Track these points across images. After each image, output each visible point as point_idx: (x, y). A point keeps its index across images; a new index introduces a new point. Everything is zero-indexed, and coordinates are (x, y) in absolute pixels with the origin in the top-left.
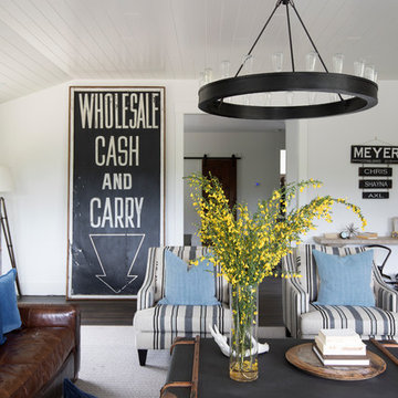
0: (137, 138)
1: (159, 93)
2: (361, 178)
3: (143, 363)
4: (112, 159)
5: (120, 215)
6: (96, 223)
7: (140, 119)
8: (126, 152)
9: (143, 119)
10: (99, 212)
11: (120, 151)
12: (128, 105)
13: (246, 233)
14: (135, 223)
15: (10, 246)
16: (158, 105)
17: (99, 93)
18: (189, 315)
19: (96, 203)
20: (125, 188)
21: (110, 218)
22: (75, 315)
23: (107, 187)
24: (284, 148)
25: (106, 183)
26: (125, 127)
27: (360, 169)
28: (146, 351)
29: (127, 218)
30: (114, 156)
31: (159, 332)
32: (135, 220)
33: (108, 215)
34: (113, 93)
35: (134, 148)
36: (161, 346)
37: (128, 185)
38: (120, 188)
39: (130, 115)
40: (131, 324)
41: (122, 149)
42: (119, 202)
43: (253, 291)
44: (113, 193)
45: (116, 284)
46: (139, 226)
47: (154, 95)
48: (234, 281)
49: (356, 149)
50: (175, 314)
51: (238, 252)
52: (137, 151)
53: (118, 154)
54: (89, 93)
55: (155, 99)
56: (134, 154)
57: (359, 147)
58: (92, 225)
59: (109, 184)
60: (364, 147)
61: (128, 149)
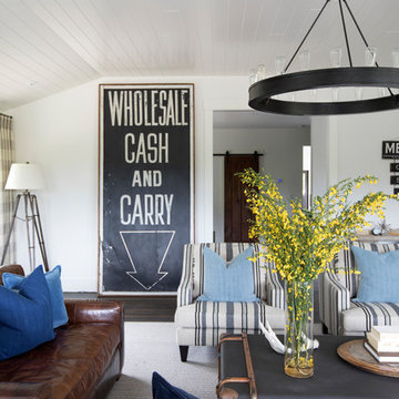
0: (167, 135)
1: (188, 90)
2: (393, 174)
3: (184, 359)
4: (141, 156)
5: (150, 212)
6: (126, 220)
7: (169, 116)
8: (155, 149)
9: (172, 116)
10: (129, 209)
11: (150, 148)
12: (157, 102)
13: (302, 230)
14: (165, 220)
15: (42, 243)
16: (187, 102)
17: (128, 90)
18: (230, 312)
19: (126, 200)
20: (155, 185)
21: (140, 215)
22: (120, 312)
23: (137, 184)
24: (309, 145)
25: (136, 180)
26: (154, 124)
27: (392, 165)
28: (187, 347)
29: (157, 215)
30: (144, 153)
31: (201, 328)
32: (165, 217)
33: (138, 212)
34: (142, 90)
35: (164, 145)
36: (202, 342)
37: (157, 182)
38: (150, 185)
39: (159, 112)
40: (173, 321)
41: (152, 146)
42: (149, 199)
43: (309, 287)
44: (143, 191)
45: (146, 281)
46: (169, 223)
47: (183, 92)
48: (290, 278)
49: (387, 145)
50: (216, 310)
51: (293, 248)
52: (166, 148)
53: (147, 151)
54: (119, 91)
55: (184, 96)
56: (164, 151)
57: (390, 143)
58: (123, 222)
59: (139, 181)
60: (396, 142)
61: (157, 146)
